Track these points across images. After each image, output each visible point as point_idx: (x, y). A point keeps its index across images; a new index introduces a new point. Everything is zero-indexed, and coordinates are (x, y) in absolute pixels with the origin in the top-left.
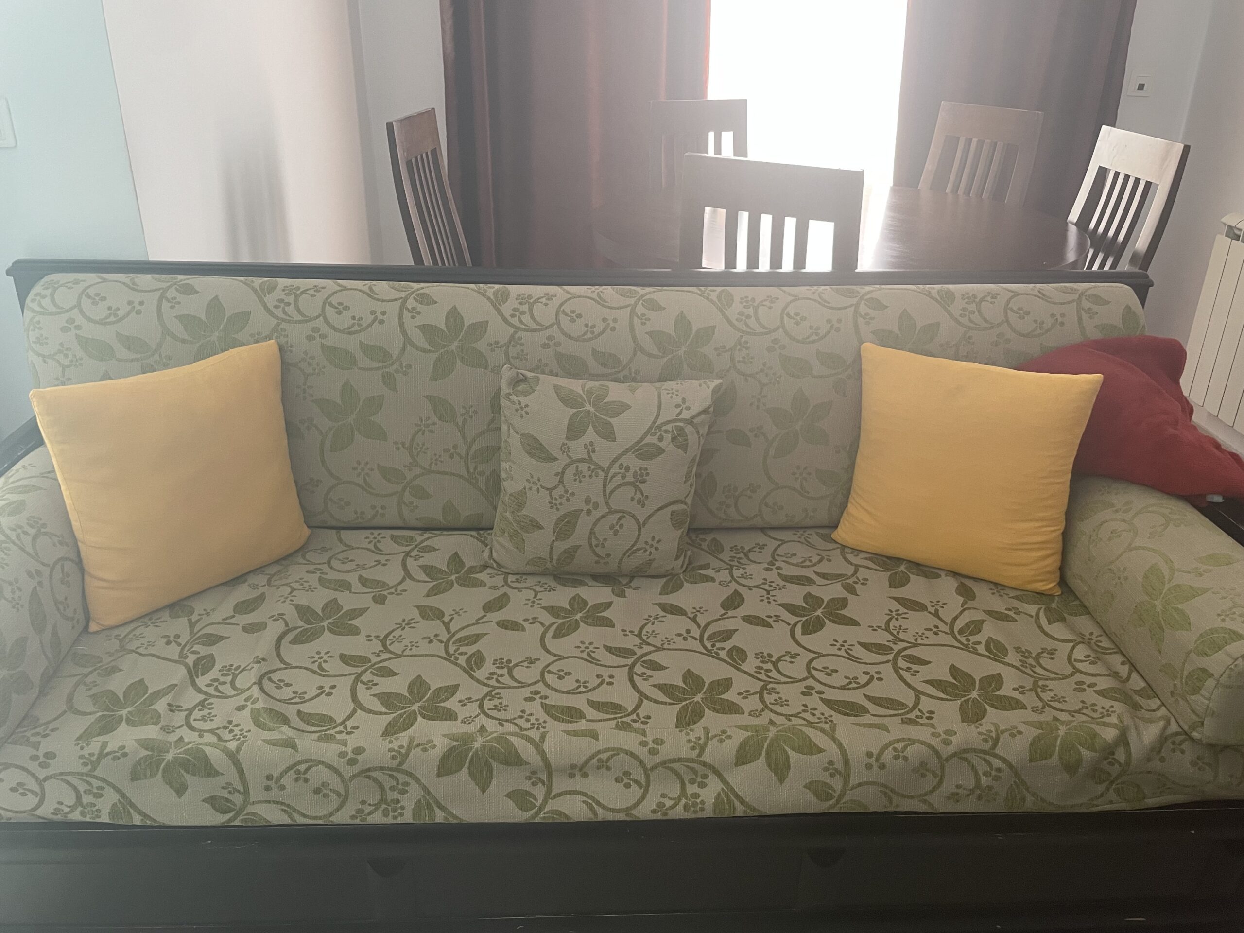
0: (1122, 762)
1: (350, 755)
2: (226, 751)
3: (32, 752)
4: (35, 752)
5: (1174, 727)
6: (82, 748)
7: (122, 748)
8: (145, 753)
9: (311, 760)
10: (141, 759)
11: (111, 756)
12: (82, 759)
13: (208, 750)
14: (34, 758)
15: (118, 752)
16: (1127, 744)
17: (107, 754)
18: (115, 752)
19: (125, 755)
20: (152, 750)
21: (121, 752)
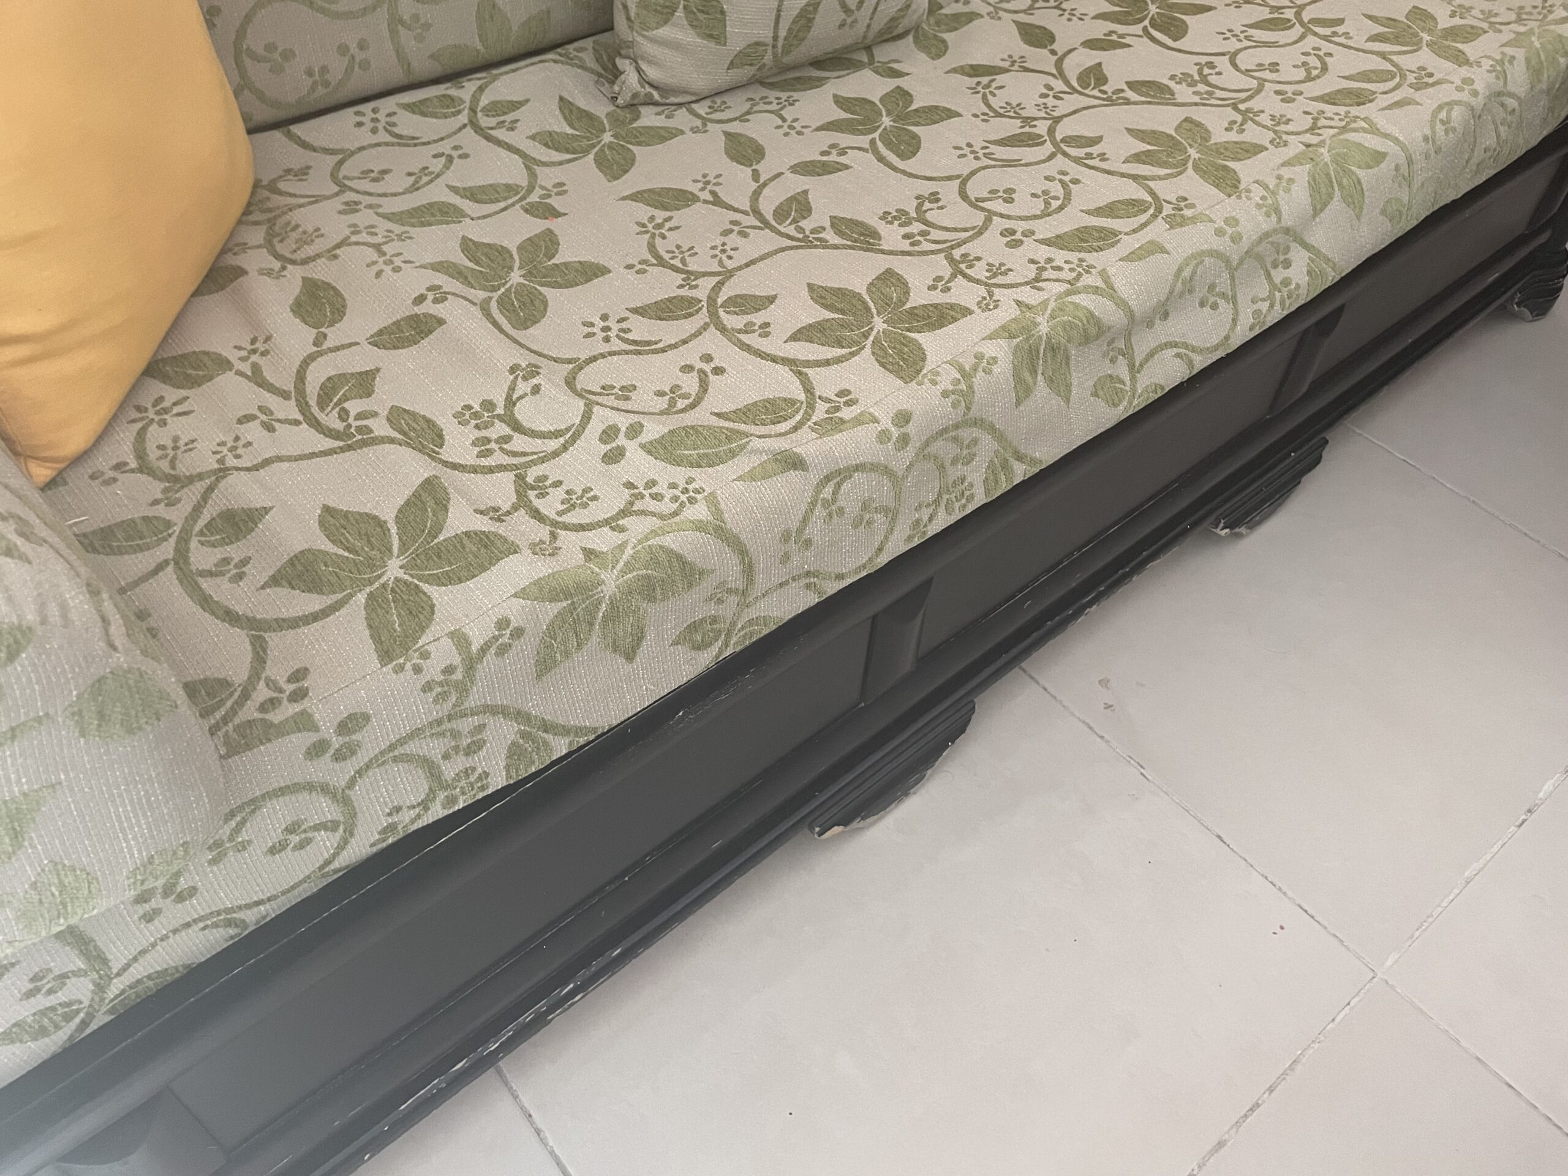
1: (895, 432)
2: (699, 526)
3: (302, 740)
4: (311, 738)
6: (417, 670)
7: (503, 624)
8: (553, 609)
9: (839, 472)
10: (552, 624)
11: (493, 651)
12: (431, 689)
13: (669, 541)
14: (317, 750)
15: (501, 636)
17: (483, 650)
18: (496, 638)
19: (518, 633)
20: (568, 595)
21: (508, 632)
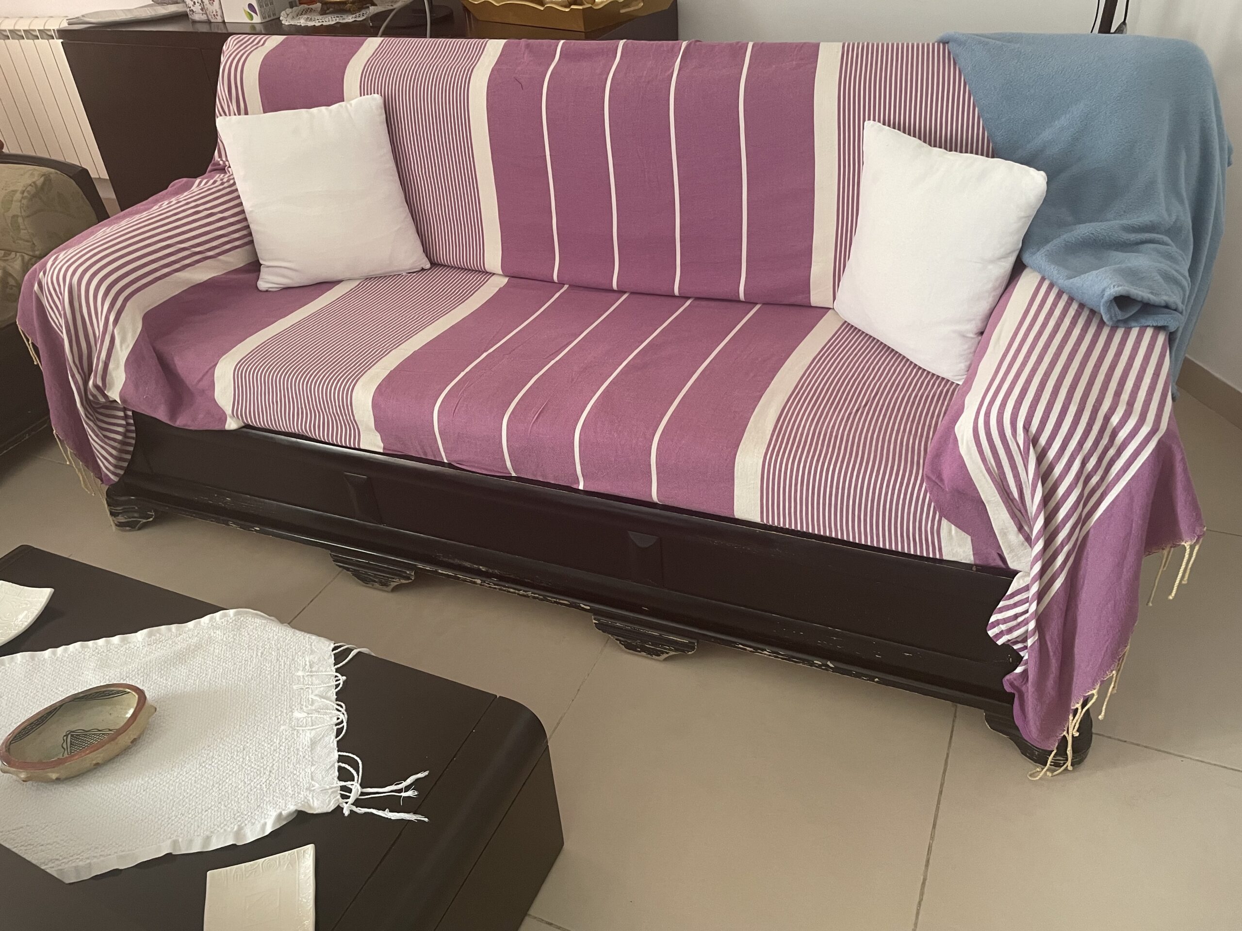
0: (14, 284)
5: (27, 257)
16: (10, 275)
